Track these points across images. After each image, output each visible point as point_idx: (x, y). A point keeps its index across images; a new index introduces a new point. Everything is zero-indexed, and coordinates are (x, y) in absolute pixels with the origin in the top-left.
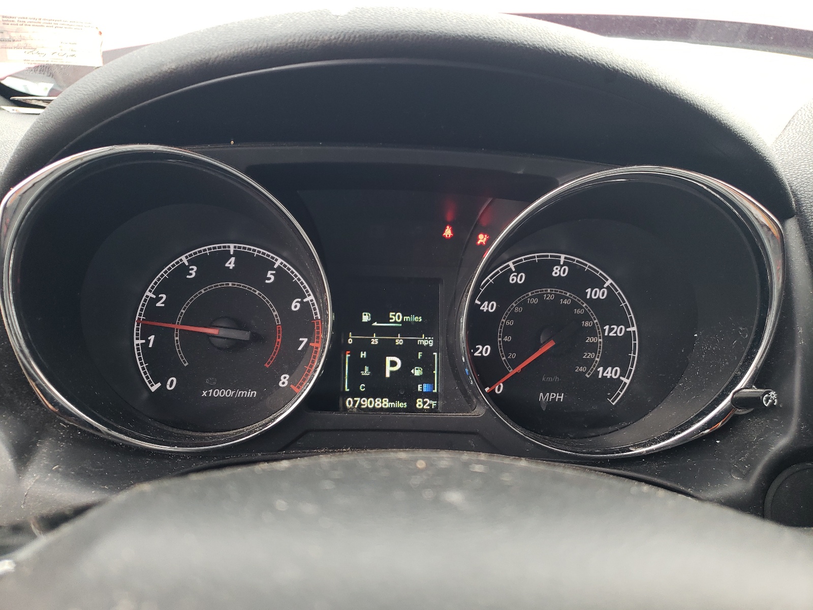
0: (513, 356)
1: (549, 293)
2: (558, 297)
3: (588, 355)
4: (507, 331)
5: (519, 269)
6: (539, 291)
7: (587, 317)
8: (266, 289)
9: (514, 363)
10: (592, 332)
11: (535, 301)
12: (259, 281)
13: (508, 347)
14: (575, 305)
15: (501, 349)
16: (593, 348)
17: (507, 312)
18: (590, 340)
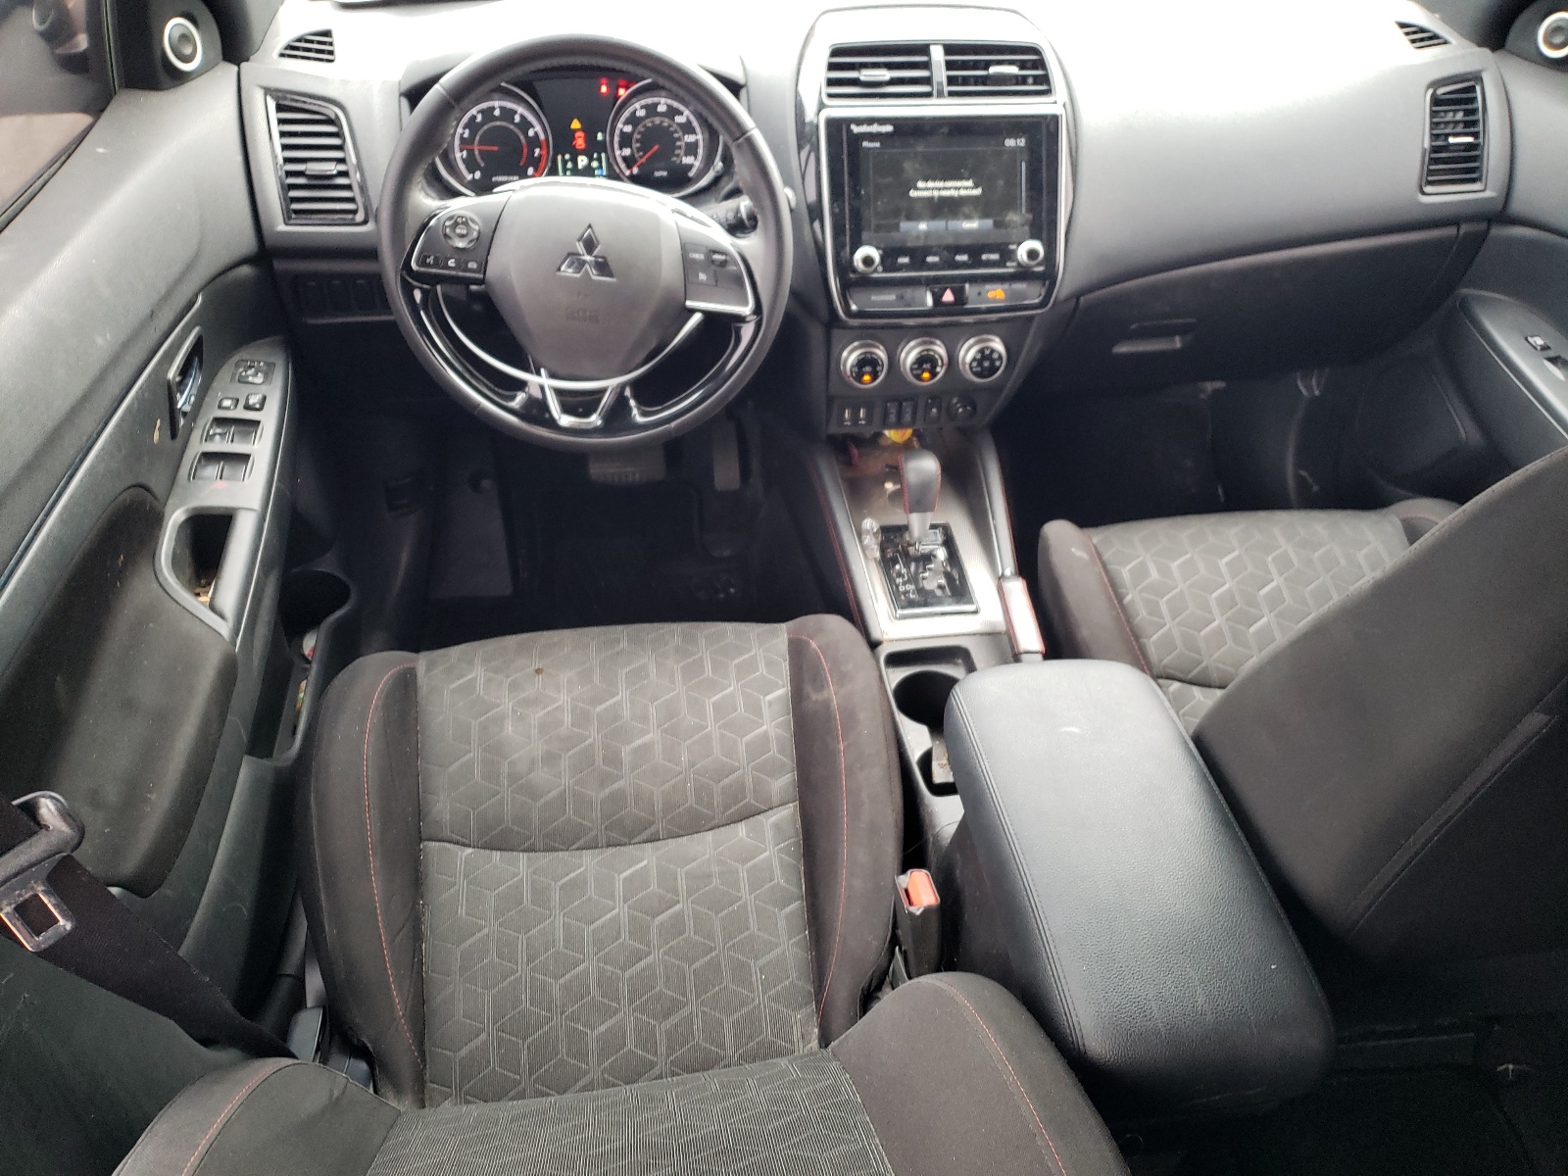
0: (641, 153)
1: (657, 120)
2: (662, 122)
3: (677, 152)
4: (637, 141)
5: (642, 107)
6: (651, 119)
7: (676, 132)
8: (516, 125)
9: (641, 157)
10: (679, 139)
11: (650, 125)
12: (512, 120)
13: (639, 150)
14: (670, 126)
15: (635, 151)
16: (680, 147)
17: (637, 131)
18: (678, 143)
